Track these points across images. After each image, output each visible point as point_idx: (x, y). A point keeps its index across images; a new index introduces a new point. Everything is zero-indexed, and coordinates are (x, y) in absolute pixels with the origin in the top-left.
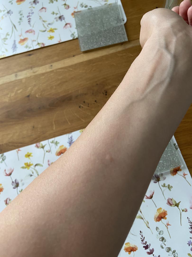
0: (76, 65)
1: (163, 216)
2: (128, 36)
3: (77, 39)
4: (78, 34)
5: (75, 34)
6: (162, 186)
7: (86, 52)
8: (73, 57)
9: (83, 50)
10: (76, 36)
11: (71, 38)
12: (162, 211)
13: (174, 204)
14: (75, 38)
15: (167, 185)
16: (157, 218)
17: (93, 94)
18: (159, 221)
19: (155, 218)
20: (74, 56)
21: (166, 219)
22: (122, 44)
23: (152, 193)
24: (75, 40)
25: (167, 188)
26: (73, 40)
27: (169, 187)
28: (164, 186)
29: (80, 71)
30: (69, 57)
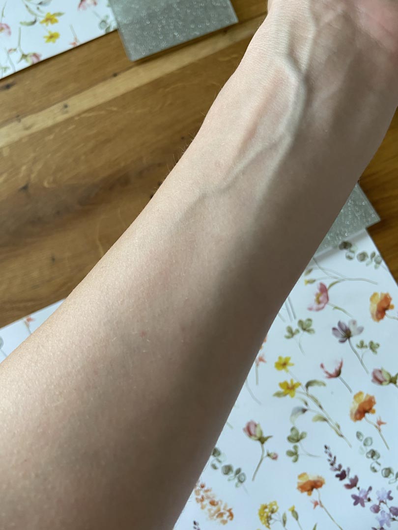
0: (124, 96)
1: (367, 408)
2: (236, 10)
3: (116, 31)
4: (116, 19)
5: (108, 21)
6: (358, 346)
7: (144, 61)
8: (115, 79)
9: (135, 57)
10: (113, 25)
11: (102, 32)
12: (363, 398)
13: (388, 379)
14: (111, 30)
15: (367, 343)
16: (356, 414)
18: (360, 419)
19: (351, 414)
20: (115, 75)
21: (374, 412)
22: (225, 31)
23: (339, 365)
24: (111, 34)
25: (369, 348)
26: (108, 34)
27: (373, 347)
28: (362, 345)
29: (139, 111)
30: (104, 79)
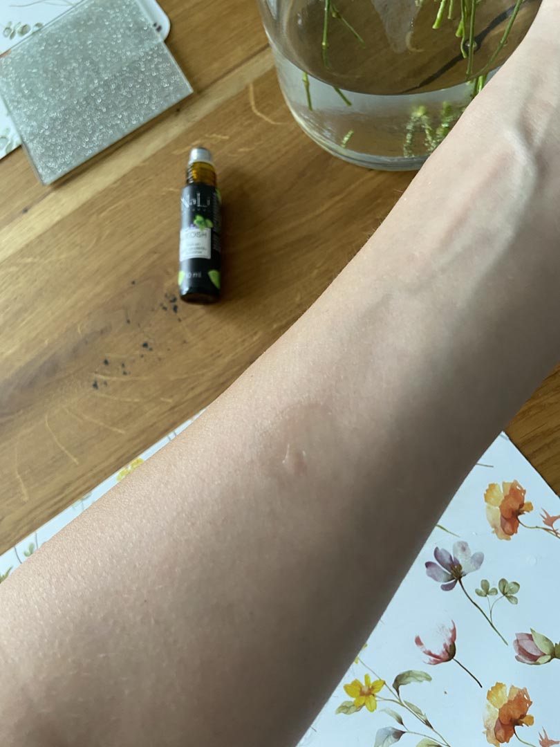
0: (40, 238)
2: (189, 75)
3: (20, 147)
4: (19, 131)
5: (9, 136)
6: (479, 594)
7: (62, 182)
8: (25, 215)
9: (49, 179)
10: (16, 140)
12: (505, 695)
13: (546, 650)
14: (14, 147)
15: (494, 584)
17: (128, 322)
18: (506, 739)
19: (488, 733)
20: (25, 211)
21: (531, 721)
22: (177, 109)
23: (450, 635)
24: (15, 154)
25: (500, 594)
26: (10, 154)
27: (508, 590)
28: (486, 590)
29: (63, 256)
